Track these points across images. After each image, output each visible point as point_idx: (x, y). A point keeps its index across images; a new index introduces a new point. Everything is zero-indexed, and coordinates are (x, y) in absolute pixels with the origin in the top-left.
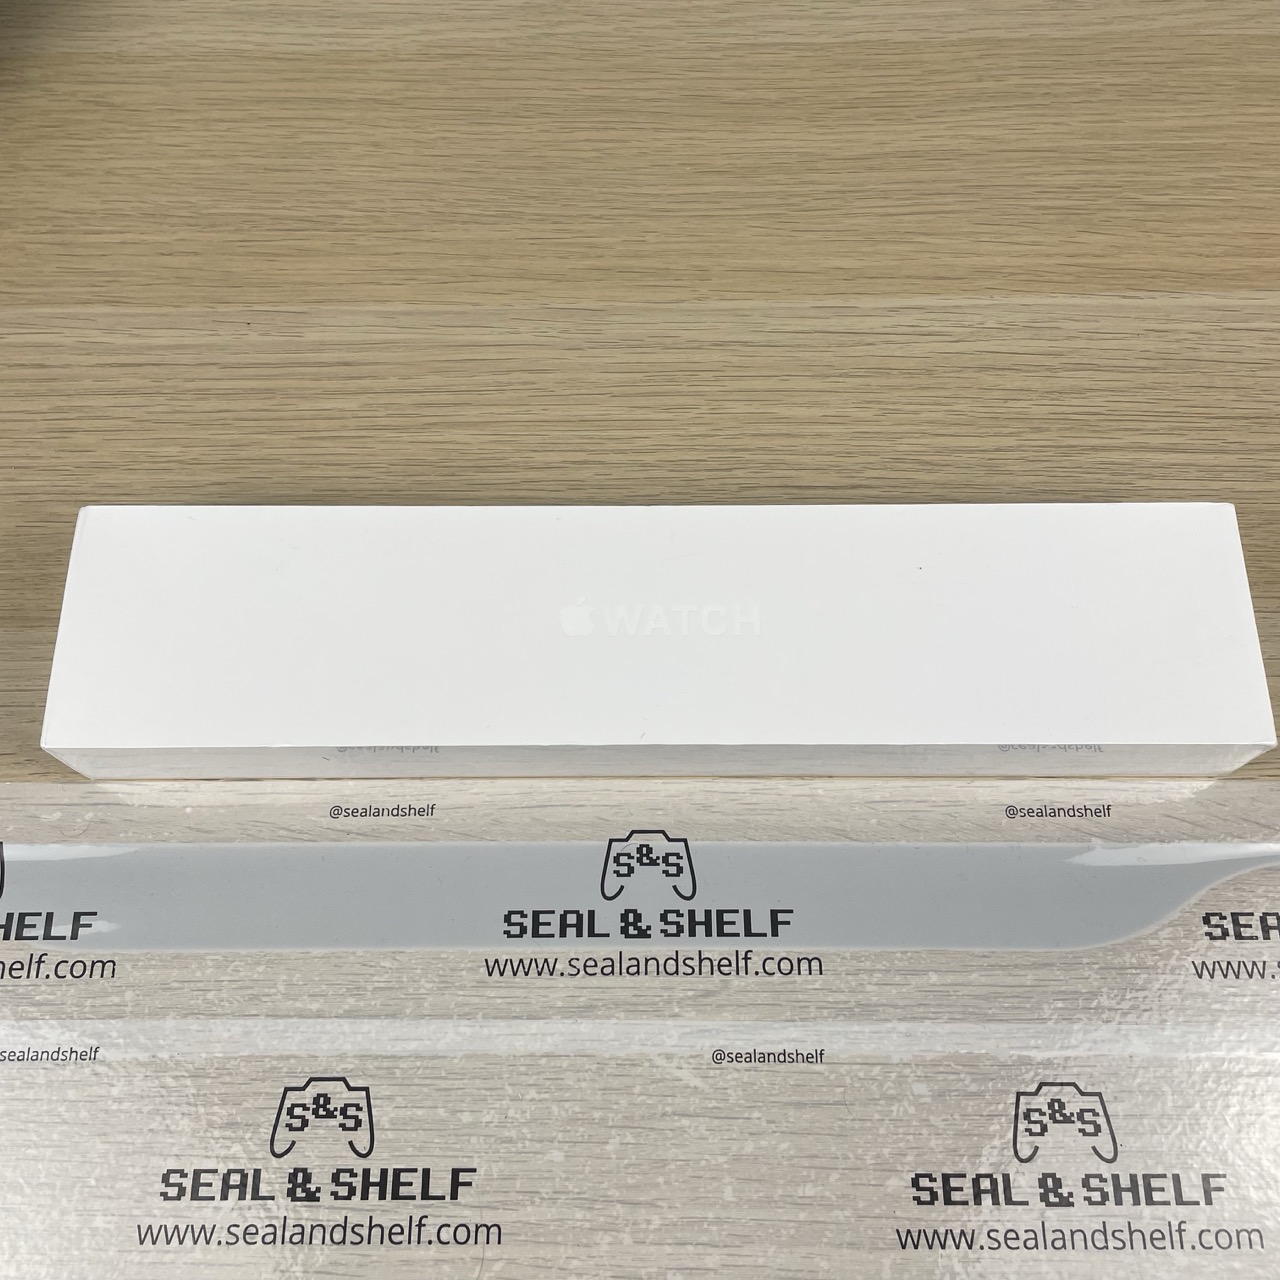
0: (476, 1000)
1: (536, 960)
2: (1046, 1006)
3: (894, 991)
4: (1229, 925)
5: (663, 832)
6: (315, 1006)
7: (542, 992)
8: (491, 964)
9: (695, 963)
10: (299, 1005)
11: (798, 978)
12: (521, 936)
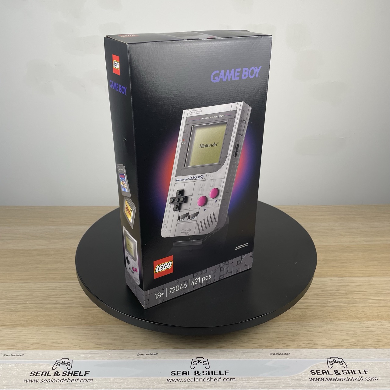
0: (165, 386)
2: (281, 386)
4: (315, 372)
5: (203, 358)
6: (132, 387)
7: (179, 384)
8: (168, 380)
9: (210, 379)
10: (129, 387)
11: (230, 382)
12: (174, 375)
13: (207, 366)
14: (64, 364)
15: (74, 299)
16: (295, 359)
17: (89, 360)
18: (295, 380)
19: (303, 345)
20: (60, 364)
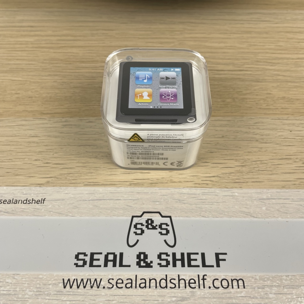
0: (56, 302)
1: (90, 279)
3: (284, 298)
5: (159, 213)
7: (92, 298)
8: (66, 282)
9: (176, 282)
11: (232, 290)
12: (83, 266)
13: (170, 238)
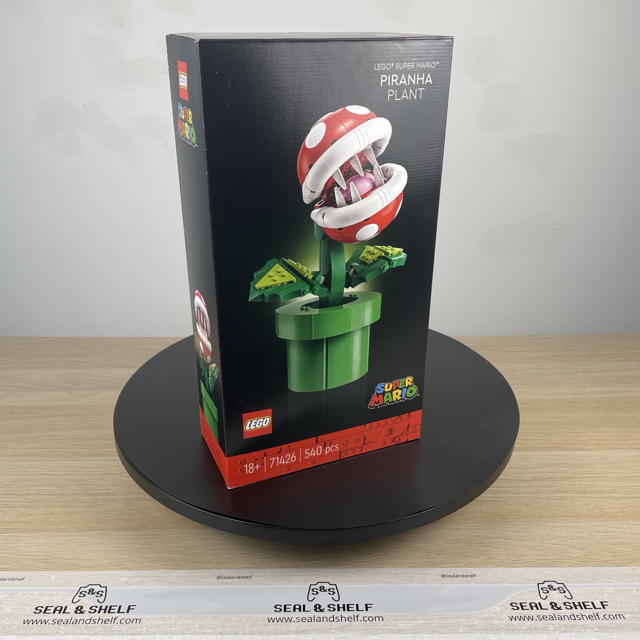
0: (264, 629)
1: (285, 618)
2: (460, 629)
3: (408, 625)
4: (519, 606)
6: (208, 631)
7: (287, 627)
8: (269, 619)
9: (340, 618)
10: (202, 631)
11: (375, 622)
12: (280, 611)
13: (336, 597)
14: (93, 594)
15: (111, 486)
16: (484, 585)
17: (135, 587)
18: (485, 618)
19: (497, 561)
20: (86, 594)
